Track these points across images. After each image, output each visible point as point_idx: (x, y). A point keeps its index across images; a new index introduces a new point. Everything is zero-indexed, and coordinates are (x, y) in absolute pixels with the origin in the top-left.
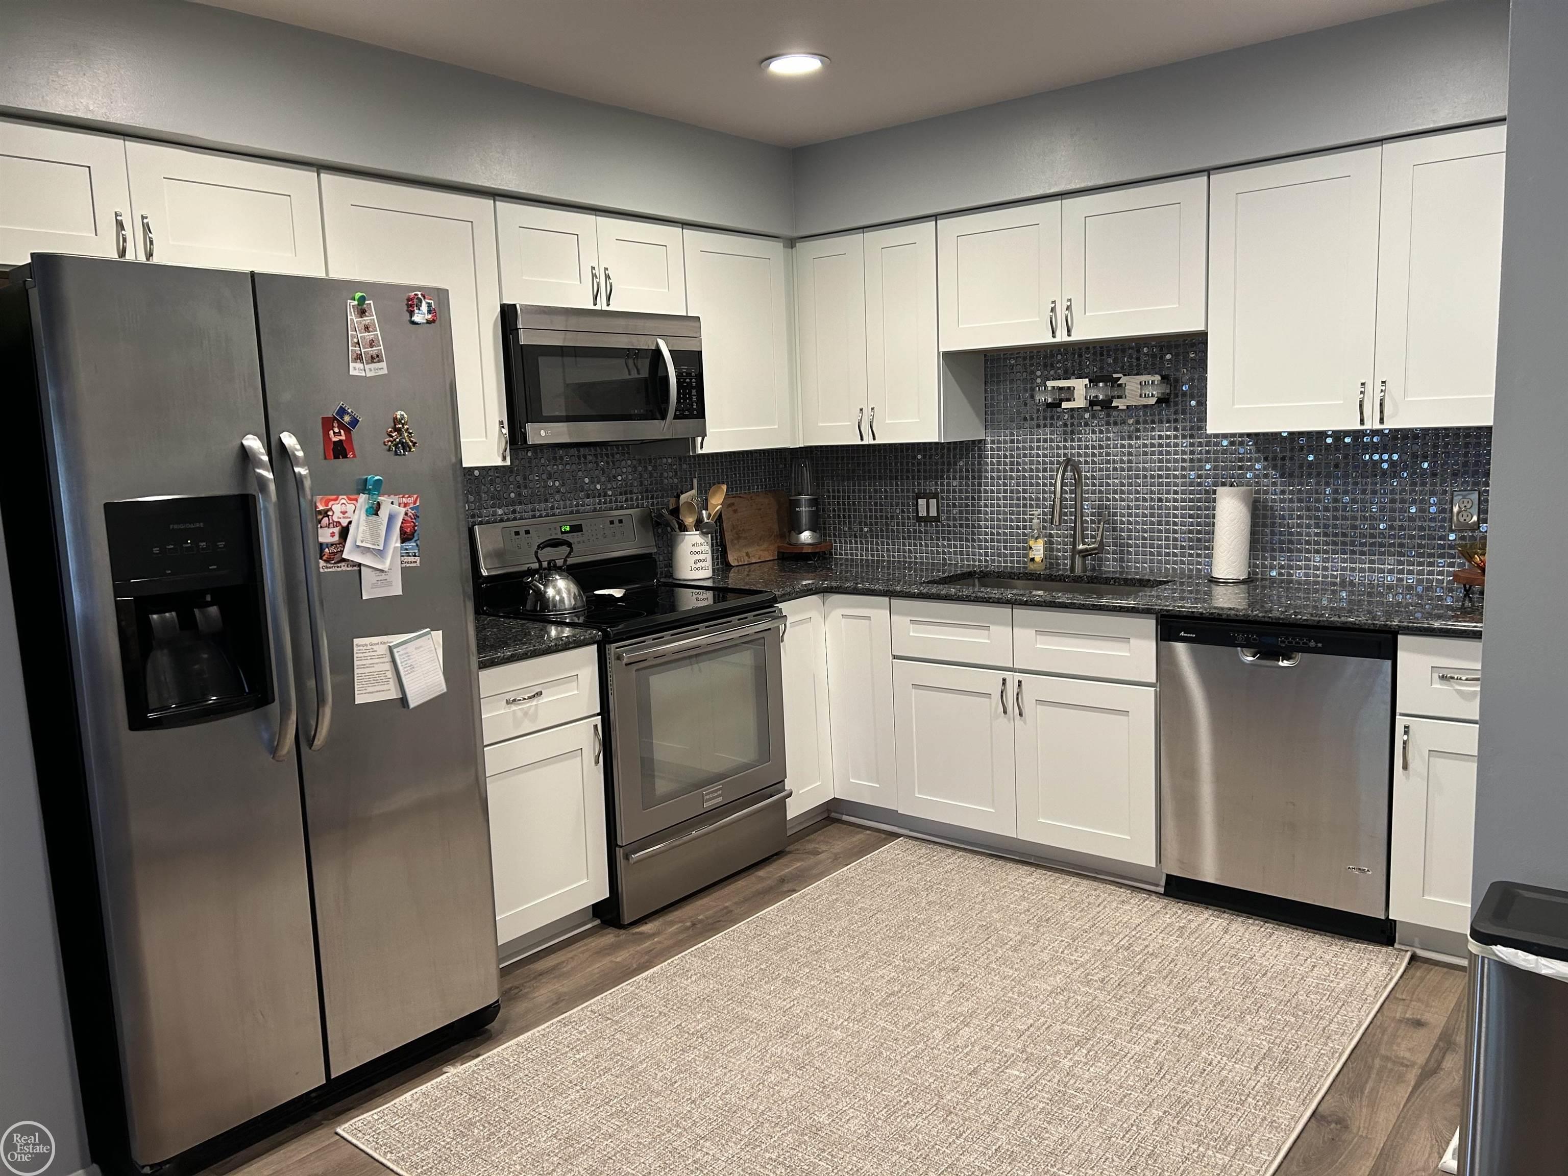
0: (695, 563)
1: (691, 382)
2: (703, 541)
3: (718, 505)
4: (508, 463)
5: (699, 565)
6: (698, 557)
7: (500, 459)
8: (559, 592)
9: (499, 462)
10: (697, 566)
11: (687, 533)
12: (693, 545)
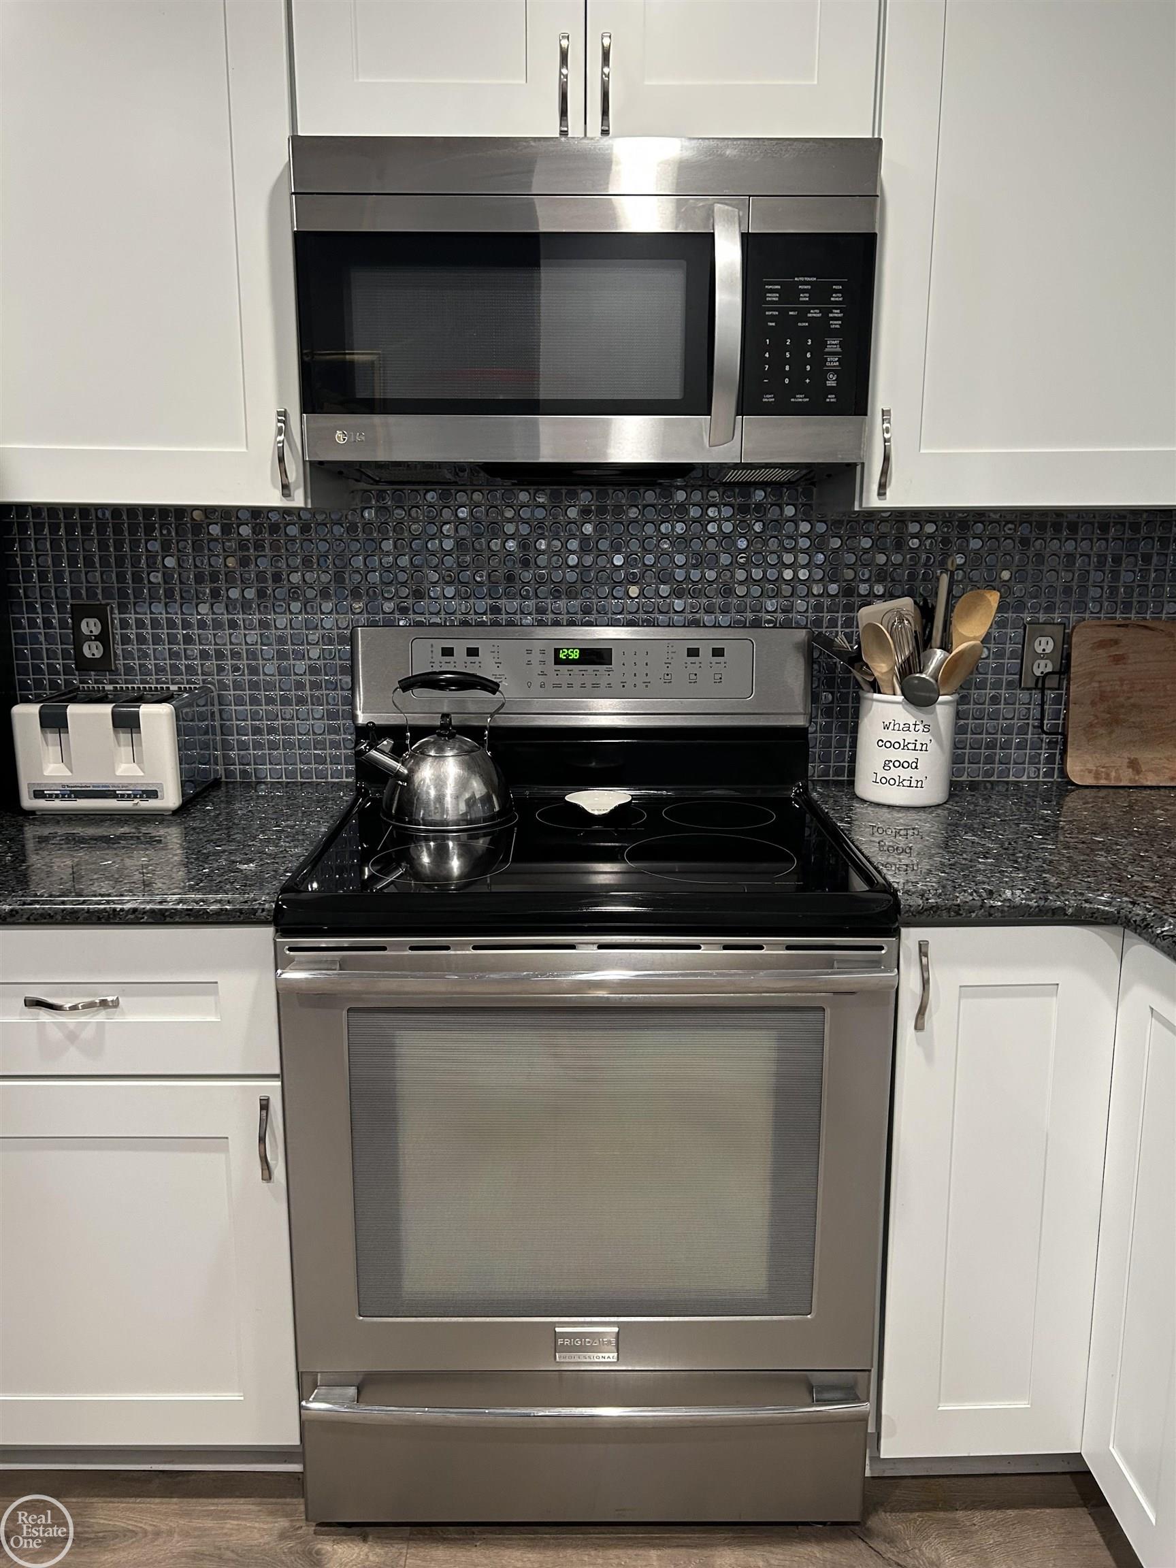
0: (886, 765)
1: (826, 319)
2: (912, 721)
3: (969, 639)
4: (299, 500)
5: (894, 773)
6: (893, 755)
7: (278, 492)
8: (440, 783)
9: (272, 498)
10: (888, 775)
11: (876, 696)
12: (886, 727)
